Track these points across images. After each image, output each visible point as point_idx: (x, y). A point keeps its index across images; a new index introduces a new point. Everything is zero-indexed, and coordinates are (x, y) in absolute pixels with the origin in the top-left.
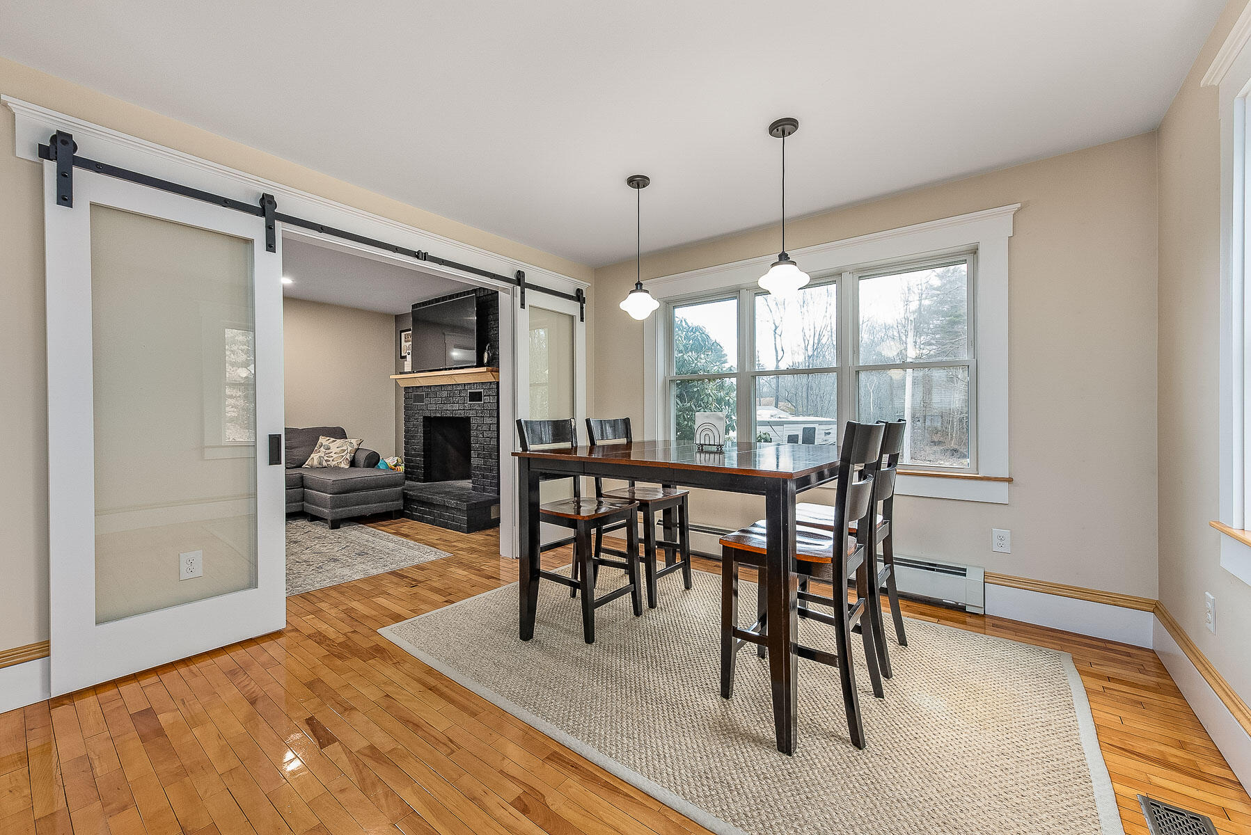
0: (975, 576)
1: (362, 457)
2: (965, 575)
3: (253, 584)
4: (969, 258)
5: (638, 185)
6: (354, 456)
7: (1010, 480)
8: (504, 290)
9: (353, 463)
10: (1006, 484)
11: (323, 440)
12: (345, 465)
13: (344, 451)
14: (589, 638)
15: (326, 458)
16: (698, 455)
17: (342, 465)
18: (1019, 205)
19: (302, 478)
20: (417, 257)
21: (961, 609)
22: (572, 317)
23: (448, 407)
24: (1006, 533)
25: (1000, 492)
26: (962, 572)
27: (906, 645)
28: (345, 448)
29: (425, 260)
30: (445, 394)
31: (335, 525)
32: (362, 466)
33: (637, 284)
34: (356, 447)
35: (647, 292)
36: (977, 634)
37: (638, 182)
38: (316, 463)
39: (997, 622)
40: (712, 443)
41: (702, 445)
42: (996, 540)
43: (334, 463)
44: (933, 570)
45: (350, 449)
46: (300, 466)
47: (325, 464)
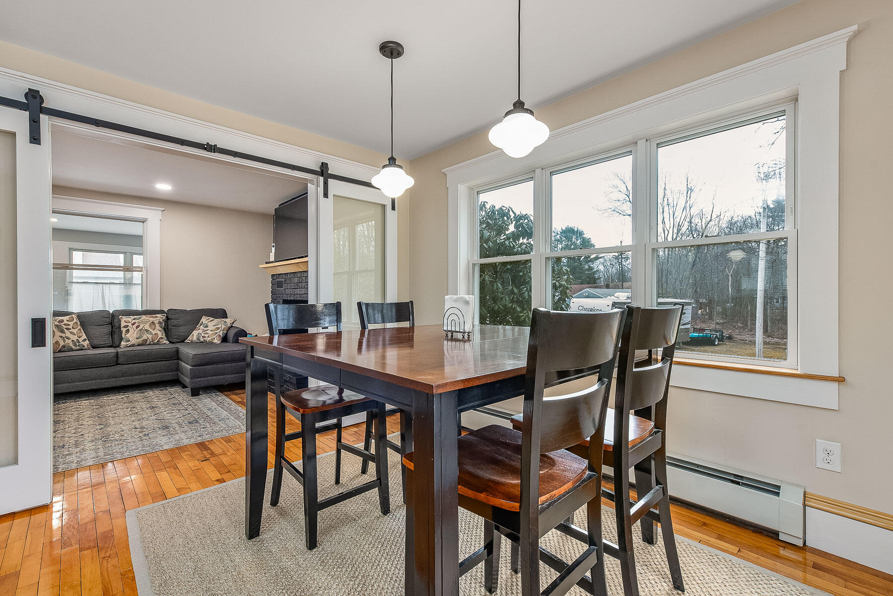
0: (791, 497)
1: (231, 334)
2: (778, 494)
3: (15, 462)
4: (789, 108)
5: (392, 54)
6: (227, 334)
7: (840, 380)
8: (311, 181)
9: (225, 339)
10: (835, 385)
11: (204, 320)
12: (217, 341)
13: (218, 328)
14: (312, 544)
15: (203, 335)
16: (445, 342)
17: (215, 341)
18: (855, 27)
19: (177, 351)
20: (205, 149)
21: (773, 535)
22: (384, 206)
23: (298, 291)
24: (836, 447)
25: (827, 395)
26: (775, 490)
27: (683, 591)
28: (220, 326)
29: (214, 152)
30: (296, 280)
31: (195, 393)
32: (231, 341)
33: (389, 159)
34: (229, 325)
35: (400, 167)
36: (788, 580)
37: (391, 50)
38: (195, 338)
39: (820, 561)
40: (457, 329)
41: (452, 332)
42: (821, 455)
43: (209, 339)
44: (738, 483)
45: (223, 327)
46: (183, 341)
47: (202, 339)
